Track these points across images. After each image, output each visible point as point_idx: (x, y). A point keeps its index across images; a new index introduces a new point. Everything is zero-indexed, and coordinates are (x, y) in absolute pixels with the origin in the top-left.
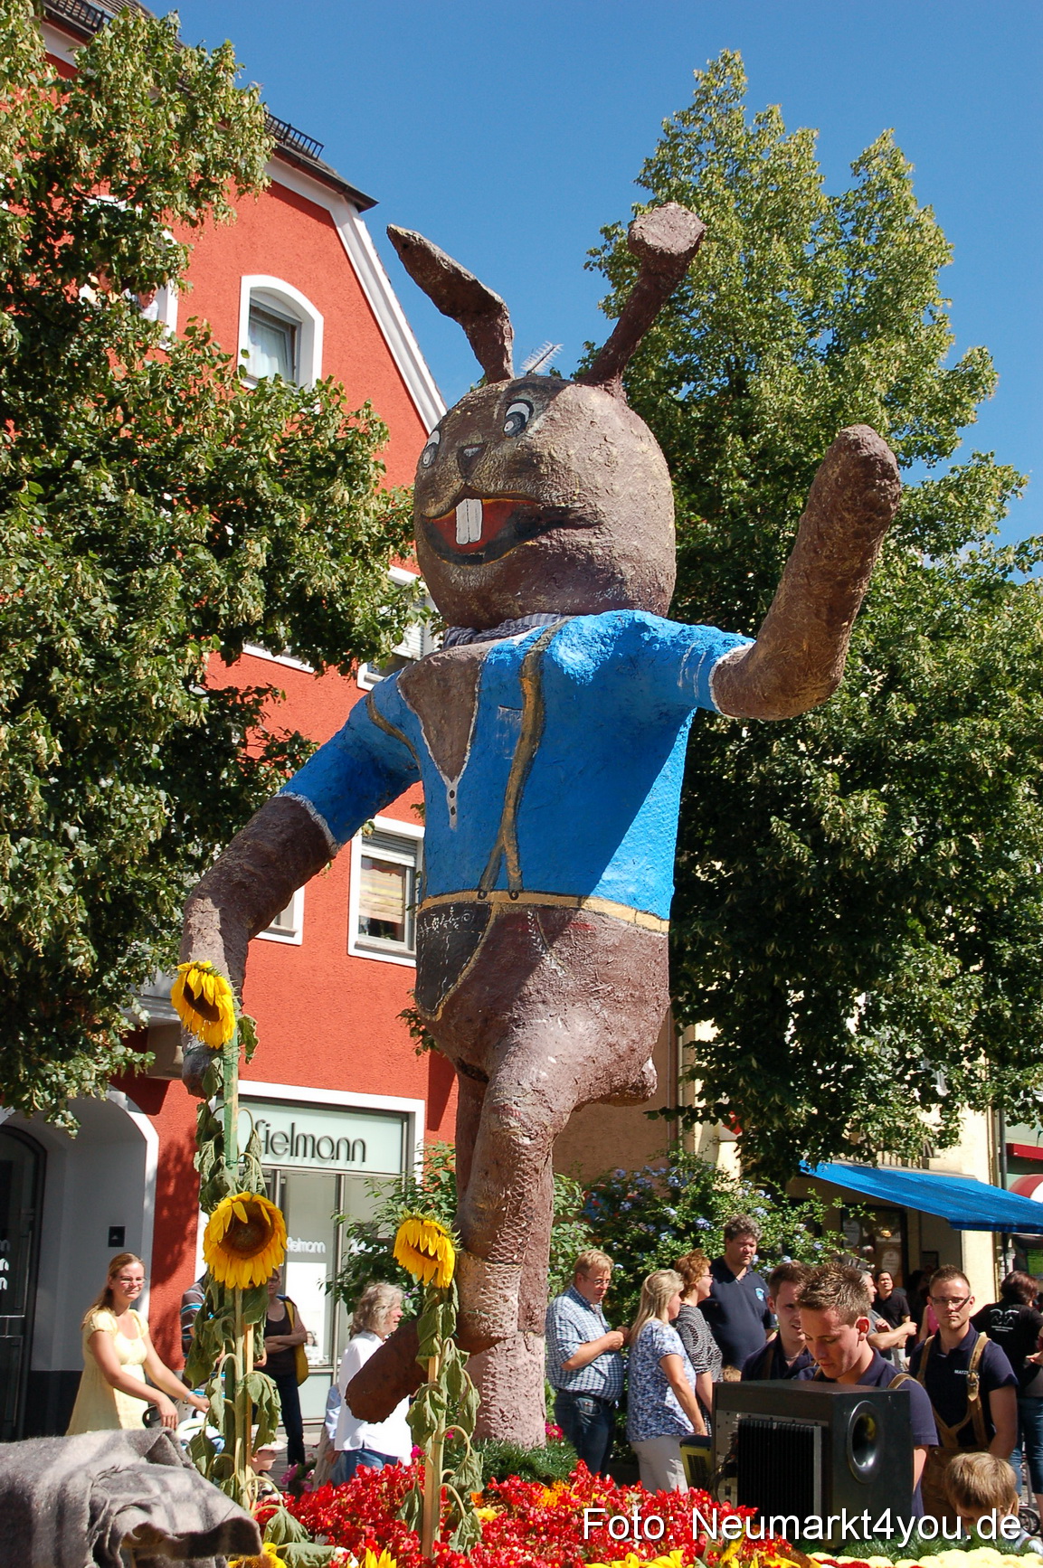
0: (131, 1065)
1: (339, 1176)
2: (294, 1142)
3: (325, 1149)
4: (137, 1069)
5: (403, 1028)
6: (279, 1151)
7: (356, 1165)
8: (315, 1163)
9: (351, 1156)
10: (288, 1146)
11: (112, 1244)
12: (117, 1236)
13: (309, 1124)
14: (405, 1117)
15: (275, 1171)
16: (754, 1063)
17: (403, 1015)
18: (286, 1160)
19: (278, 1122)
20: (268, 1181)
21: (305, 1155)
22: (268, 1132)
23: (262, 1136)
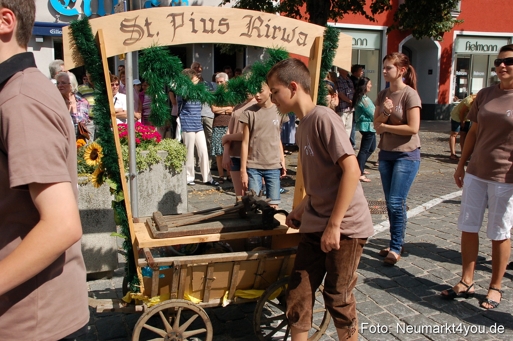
1: (489, 55)
2: (477, 47)
7: (494, 52)
8: (482, 52)
10: (475, 48)
11: (429, 74)
12: (430, 72)
13: (481, 42)
14: (510, 38)
15: (470, 55)
18: (474, 52)
19: (473, 41)
20: (469, 57)
21: (480, 50)
22: (470, 44)
23: (468, 46)
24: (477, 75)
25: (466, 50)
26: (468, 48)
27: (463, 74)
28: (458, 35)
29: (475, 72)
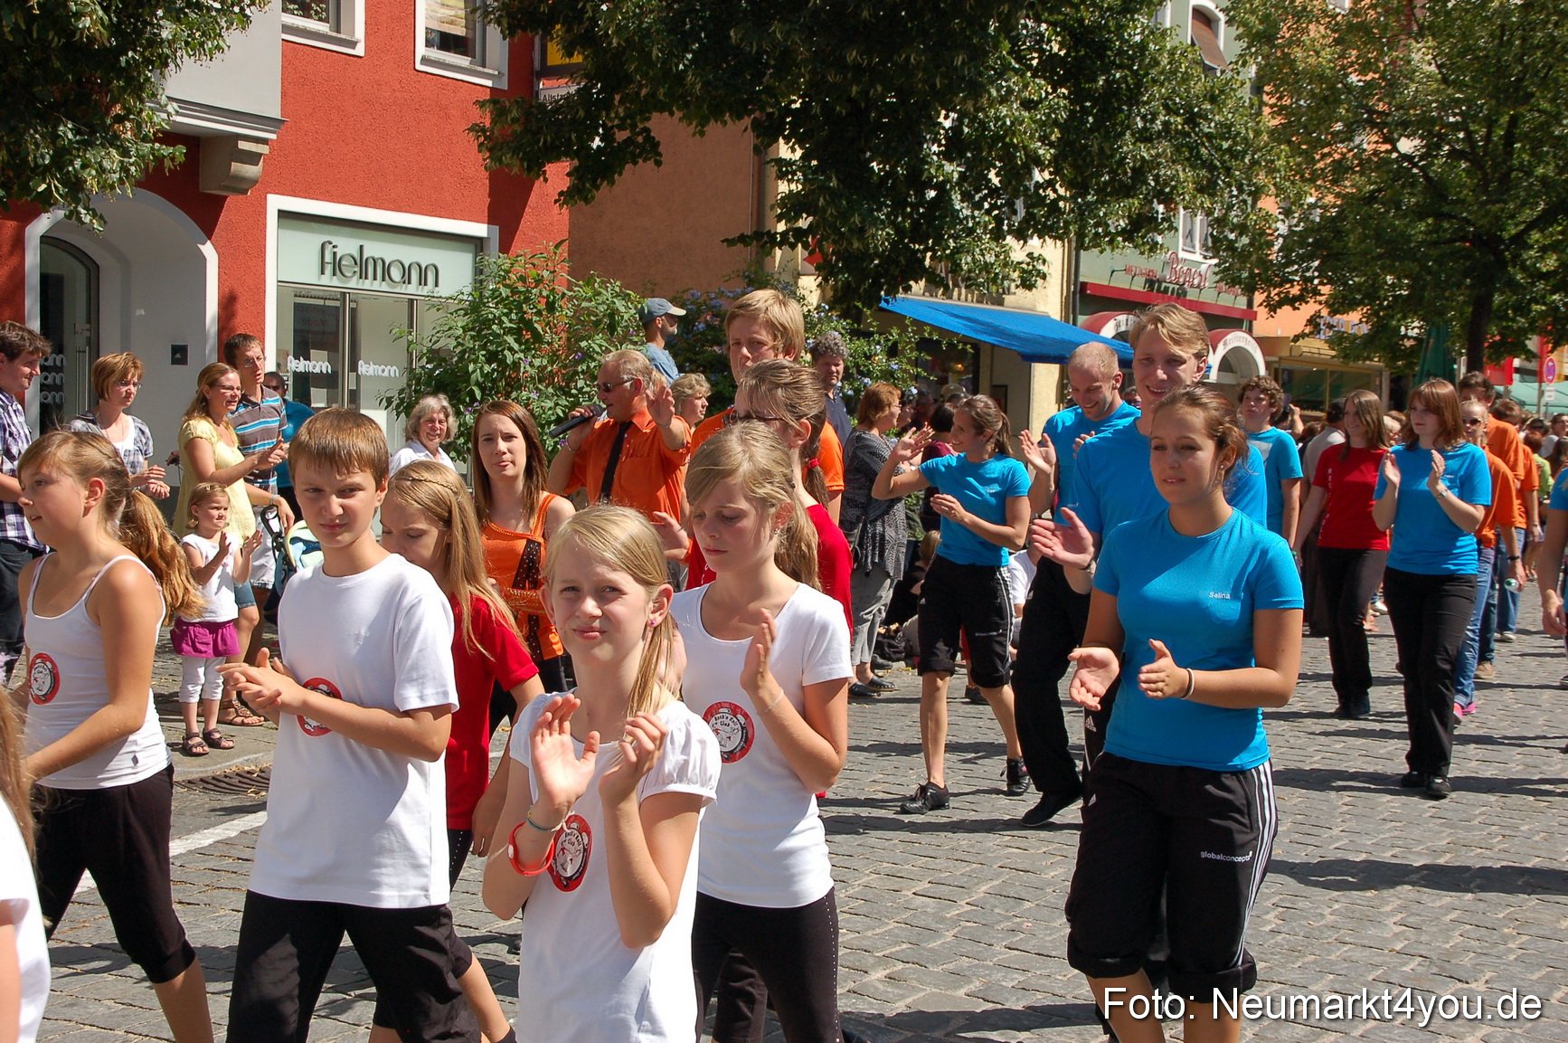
0: (160, 160)
1: (411, 301)
2: (363, 265)
3: (396, 274)
4: (168, 163)
5: (470, 143)
6: (347, 271)
7: (429, 290)
8: (384, 287)
9: (423, 281)
10: (357, 269)
11: (175, 361)
12: (179, 354)
13: (377, 248)
14: (477, 244)
15: (344, 293)
17: (470, 130)
18: (354, 283)
19: (347, 245)
20: (337, 304)
21: (375, 279)
22: (335, 253)
23: (328, 258)
24: (371, 372)
25: (323, 273)
26: (329, 269)
27: (317, 370)
28: (283, 214)
29: (361, 362)
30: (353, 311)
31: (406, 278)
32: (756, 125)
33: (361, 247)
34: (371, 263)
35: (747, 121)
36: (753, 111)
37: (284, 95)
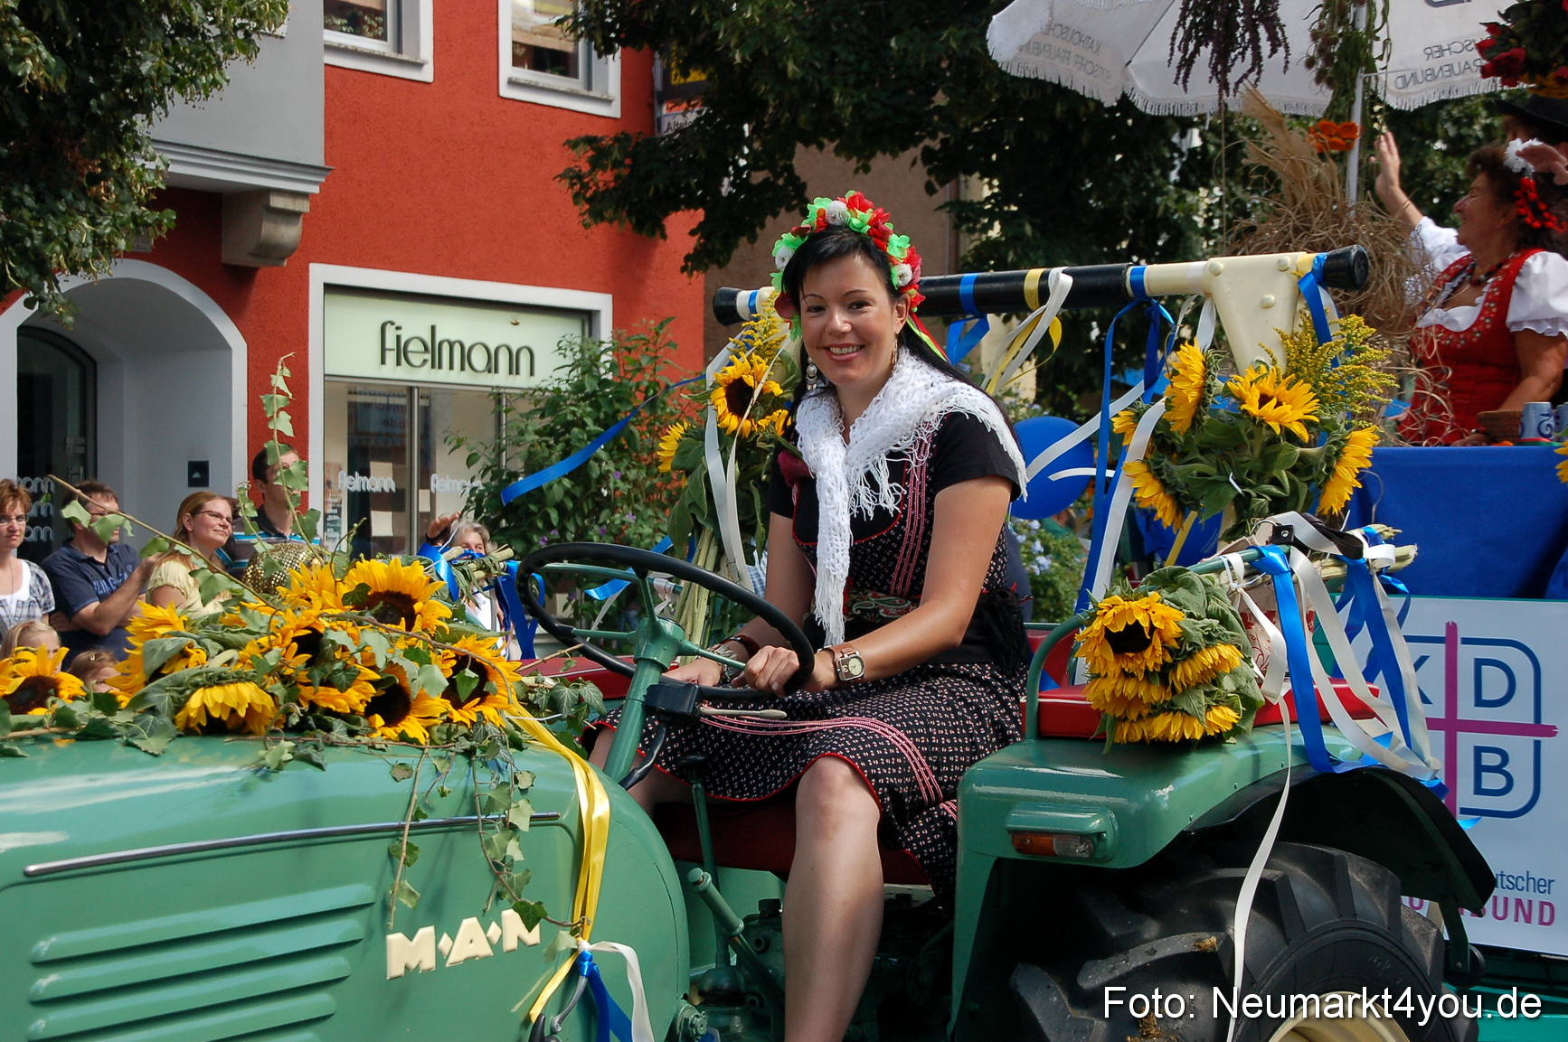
1: (499, 395)
2: (434, 351)
3: (479, 359)
5: (562, 193)
6: (416, 359)
7: (522, 381)
8: (464, 378)
9: (514, 369)
10: (428, 356)
11: (192, 483)
12: (199, 473)
13: (455, 326)
14: (587, 317)
15: (411, 389)
16: (1028, 229)
17: (562, 176)
18: (425, 374)
19: (414, 323)
20: (403, 401)
21: (451, 367)
22: (398, 338)
23: (391, 343)
24: (447, 489)
26: (391, 357)
27: (377, 489)
28: (330, 288)
29: (433, 477)
30: (426, 411)
31: (492, 367)
32: (928, 155)
33: (433, 328)
34: (446, 348)
35: (915, 152)
36: (921, 139)
37: (329, 135)
